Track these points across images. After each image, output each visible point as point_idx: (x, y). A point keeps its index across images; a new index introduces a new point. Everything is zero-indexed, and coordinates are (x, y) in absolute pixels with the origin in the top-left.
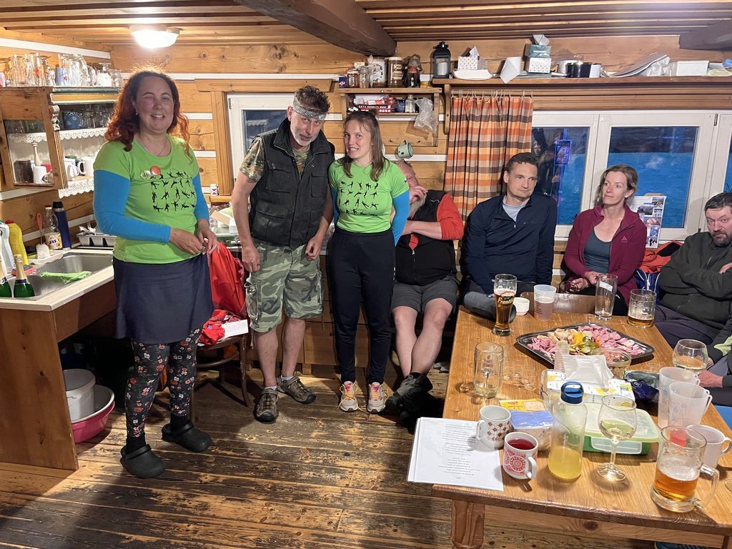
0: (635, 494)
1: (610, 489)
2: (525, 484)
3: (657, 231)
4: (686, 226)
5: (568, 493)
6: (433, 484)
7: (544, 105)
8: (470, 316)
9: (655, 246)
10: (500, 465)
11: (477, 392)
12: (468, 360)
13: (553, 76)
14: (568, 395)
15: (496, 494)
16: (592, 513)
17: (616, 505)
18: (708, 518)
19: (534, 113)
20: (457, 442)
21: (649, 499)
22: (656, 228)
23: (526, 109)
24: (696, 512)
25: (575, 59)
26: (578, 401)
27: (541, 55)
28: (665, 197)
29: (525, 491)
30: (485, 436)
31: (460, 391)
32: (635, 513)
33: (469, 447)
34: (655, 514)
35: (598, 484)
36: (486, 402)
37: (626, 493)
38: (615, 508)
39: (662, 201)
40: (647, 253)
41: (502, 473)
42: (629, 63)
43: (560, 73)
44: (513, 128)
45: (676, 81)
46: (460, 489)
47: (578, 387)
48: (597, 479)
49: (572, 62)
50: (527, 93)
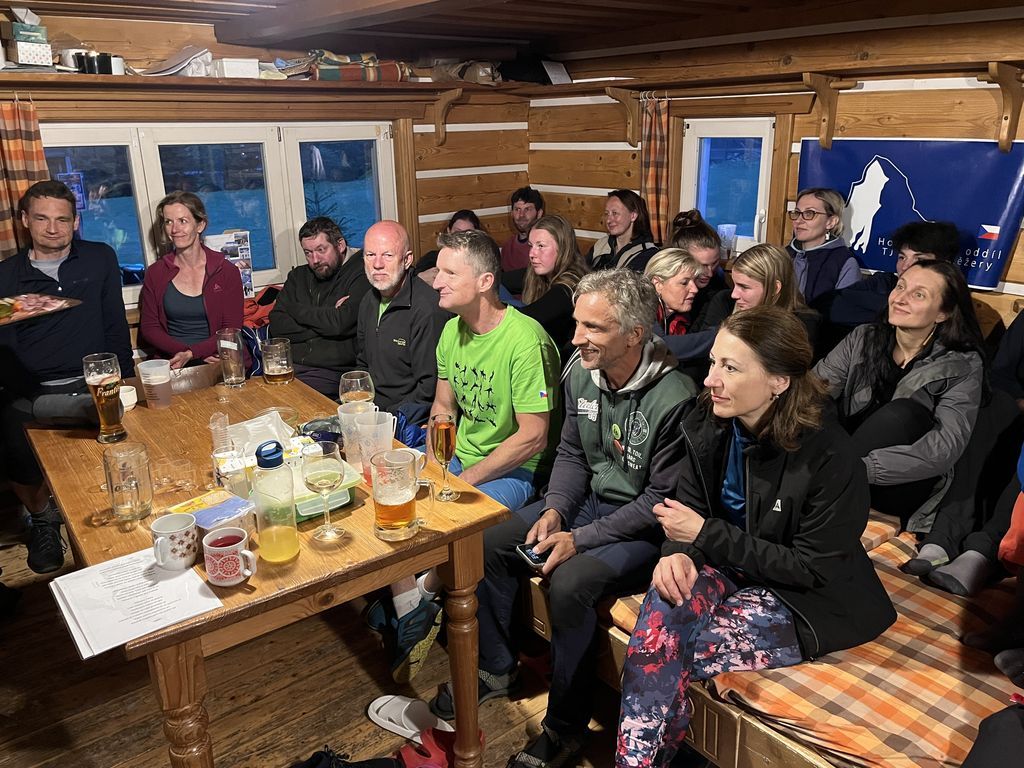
0: (362, 541)
1: (336, 549)
2: (244, 586)
3: (250, 276)
4: (278, 266)
5: (296, 572)
6: (125, 645)
7: (54, 114)
8: (51, 432)
9: (251, 295)
10: (202, 582)
11: (122, 517)
12: (83, 486)
13: (59, 71)
14: (268, 458)
15: (216, 614)
16: (330, 579)
17: (350, 560)
18: (435, 532)
19: (41, 126)
20: (130, 584)
21: (376, 540)
22: (248, 273)
23: (25, 119)
24: (423, 532)
25: (83, 48)
26: (278, 462)
27: (33, 38)
28: (248, 233)
29: (249, 593)
30: (169, 557)
31: (93, 526)
32: (370, 558)
33: (150, 582)
34: (388, 550)
35: (321, 549)
36: (141, 523)
37: (353, 544)
38: (350, 563)
39: (245, 237)
40: (247, 304)
41: (212, 589)
42: (160, 57)
43: (66, 66)
44: (12, 149)
45: (226, 83)
46: (166, 631)
47: (274, 445)
48: (317, 546)
49: (83, 52)
50: (23, 96)
